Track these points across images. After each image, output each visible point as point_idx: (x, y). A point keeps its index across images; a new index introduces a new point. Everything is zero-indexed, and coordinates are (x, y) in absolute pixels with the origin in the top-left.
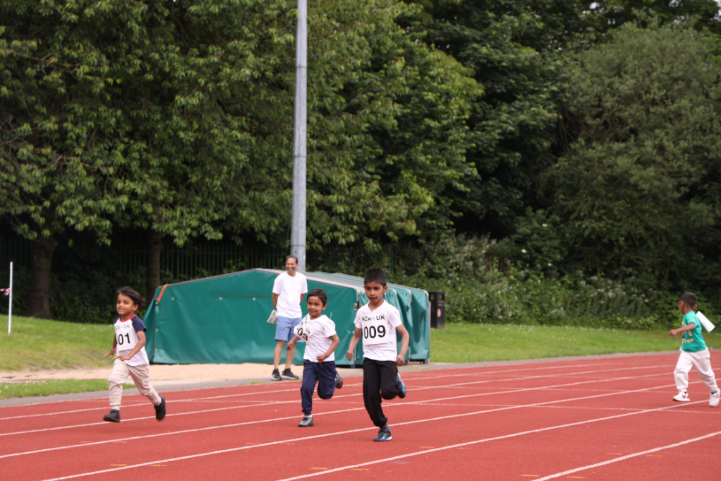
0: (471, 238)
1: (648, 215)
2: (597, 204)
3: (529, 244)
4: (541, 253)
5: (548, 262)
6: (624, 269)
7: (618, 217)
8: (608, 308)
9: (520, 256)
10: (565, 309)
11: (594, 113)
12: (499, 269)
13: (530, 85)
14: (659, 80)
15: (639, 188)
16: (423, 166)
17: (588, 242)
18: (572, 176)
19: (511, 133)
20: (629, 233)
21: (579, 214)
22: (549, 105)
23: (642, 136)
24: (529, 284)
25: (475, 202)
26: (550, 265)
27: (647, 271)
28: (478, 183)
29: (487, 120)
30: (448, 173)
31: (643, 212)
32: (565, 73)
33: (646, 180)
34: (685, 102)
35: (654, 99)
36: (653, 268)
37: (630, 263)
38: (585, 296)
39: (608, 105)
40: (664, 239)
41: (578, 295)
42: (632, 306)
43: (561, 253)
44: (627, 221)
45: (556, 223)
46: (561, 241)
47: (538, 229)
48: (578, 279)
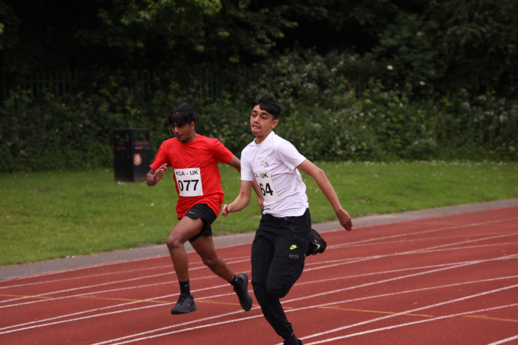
2: (481, 3)
3: (397, 58)
4: (412, 69)
5: (420, 80)
7: (507, 19)
8: (497, 134)
9: (385, 74)
21: (458, 17)
26: (422, 83)
41: (459, 120)
43: (438, 67)
45: (433, 31)
46: (436, 53)
47: (409, 39)
48: (460, 100)
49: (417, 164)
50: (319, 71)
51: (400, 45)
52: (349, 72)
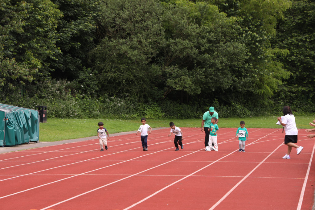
0: (59, 80)
1: (135, 70)
2: (114, 66)
3: (84, 83)
4: (89, 87)
6: (125, 94)
7: (123, 72)
8: (118, 110)
9: (80, 88)
10: (100, 111)
11: (112, 26)
12: (71, 94)
13: (84, 12)
14: (139, 12)
15: (131, 59)
16: (36, 49)
17: (110, 82)
18: (103, 53)
19: (76, 34)
20: (127, 78)
21: (106, 70)
22: (92, 22)
23: (132, 36)
24: (84, 101)
25: (60, 64)
26: (93, 92)
27: (134, 94)
28: (61, 56)
29: (65, 28)
30: (48, 52)
31: (133, 69)
32: (99, 8)
33: (134, 56)
34: (150, 22)
35: (137, 20)
36: (137, 93)
37: (127, 91)
38: (109, 106)
39: (118, 22)
40: (141, 80)
41: (105, 105)
42: (128, 109)
43: (98, 87)
44: (126, 73)
45: (96, 74)
46: (98, 82)
47: (88, 76)
48: (105, 98)
50: (59, 87)
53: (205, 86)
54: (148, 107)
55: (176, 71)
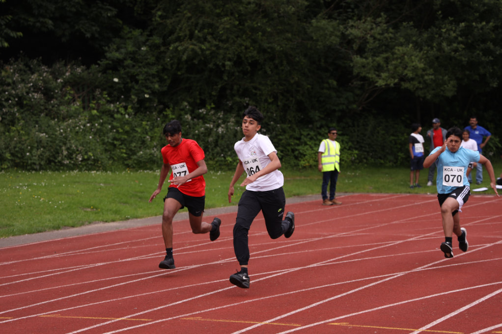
1: (260, 33)
2: (201, 21)
3: (123, 71)
4: (137, 82)
5: (144, 93)
7: (224, 37)
8: (216, 145)
9: (111, 86)
20: (239, 57)
21: (179, 34)
26: (147, 96)
31: (255, 30)
36: (276, 98)
37: (245, 93)
40: (285, 63)
43: (161, 81)
44: (234, 42)
45: (157, 47)
46: (160, 67)
47: (134, 53)
48: (182, 113)
49: (142, 173)
50: (45, 82)
51: (125, 59)
52: (75, 84)
53: (467, 73)
54: (309, 137)
55: (379, 34)
